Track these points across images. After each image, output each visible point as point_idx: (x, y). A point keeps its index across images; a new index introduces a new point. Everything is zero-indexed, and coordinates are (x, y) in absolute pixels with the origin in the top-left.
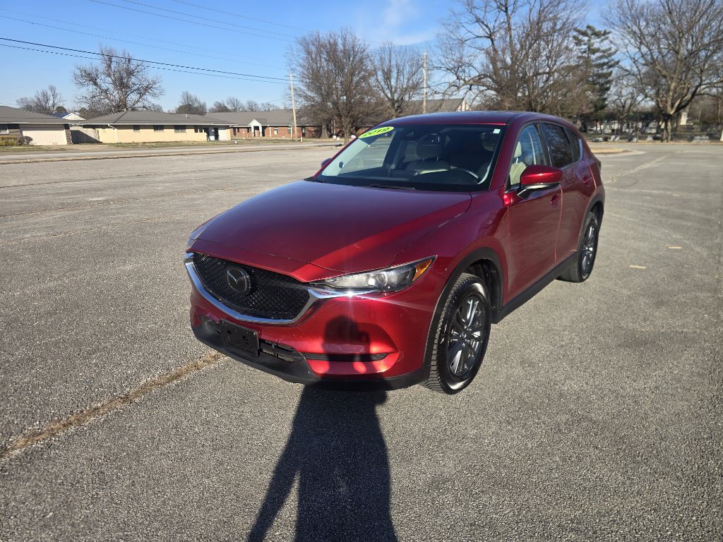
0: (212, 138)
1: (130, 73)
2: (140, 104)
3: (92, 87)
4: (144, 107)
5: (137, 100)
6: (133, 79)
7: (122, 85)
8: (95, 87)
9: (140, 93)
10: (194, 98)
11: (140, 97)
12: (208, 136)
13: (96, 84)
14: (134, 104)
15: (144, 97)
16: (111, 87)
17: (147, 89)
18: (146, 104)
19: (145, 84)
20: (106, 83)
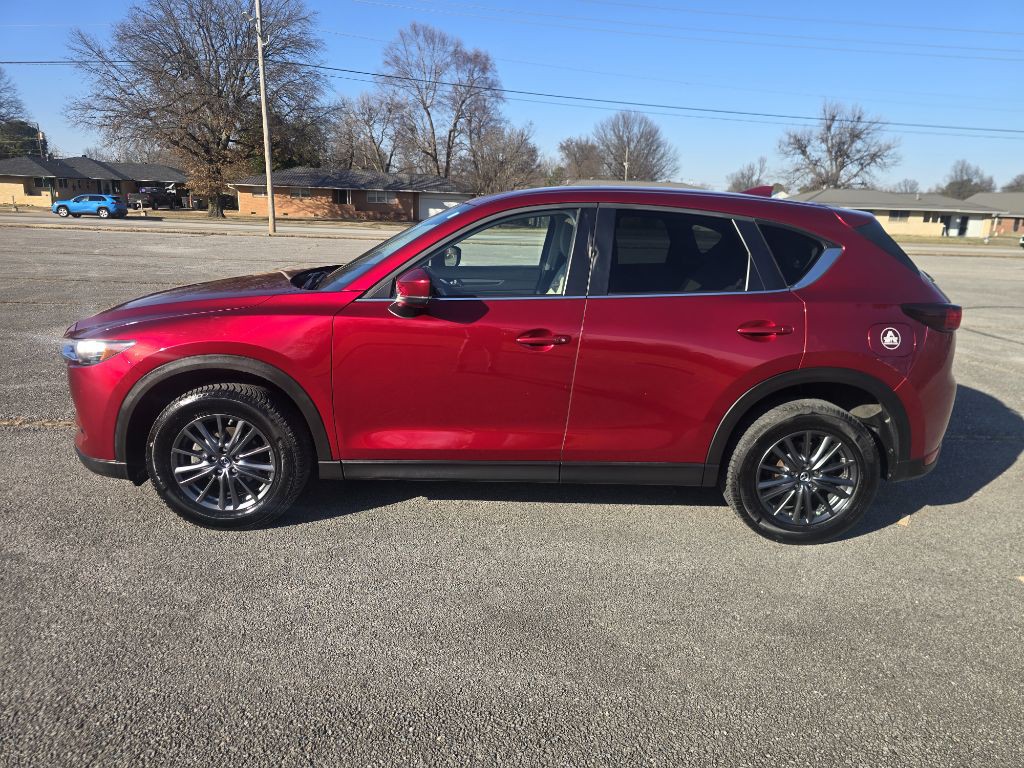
0: (954, 232)
1: (855, 136)
2: (858, 180)
3: (799, 158)
4: (862, 184)
5: (855, 173)
6: (859, 144)
7: (840, 153)
8: (802, 156)
9: (862, 164)
10: (973, 169)
11: (862, 169)
12: (947, 229)
13: (804, 152)
14: (849, 180)
15: (867, 169)
16: (824, 156)
17: (874, 157)
18: (867, 179)
19: (873, 150)
20: (818, 150)
